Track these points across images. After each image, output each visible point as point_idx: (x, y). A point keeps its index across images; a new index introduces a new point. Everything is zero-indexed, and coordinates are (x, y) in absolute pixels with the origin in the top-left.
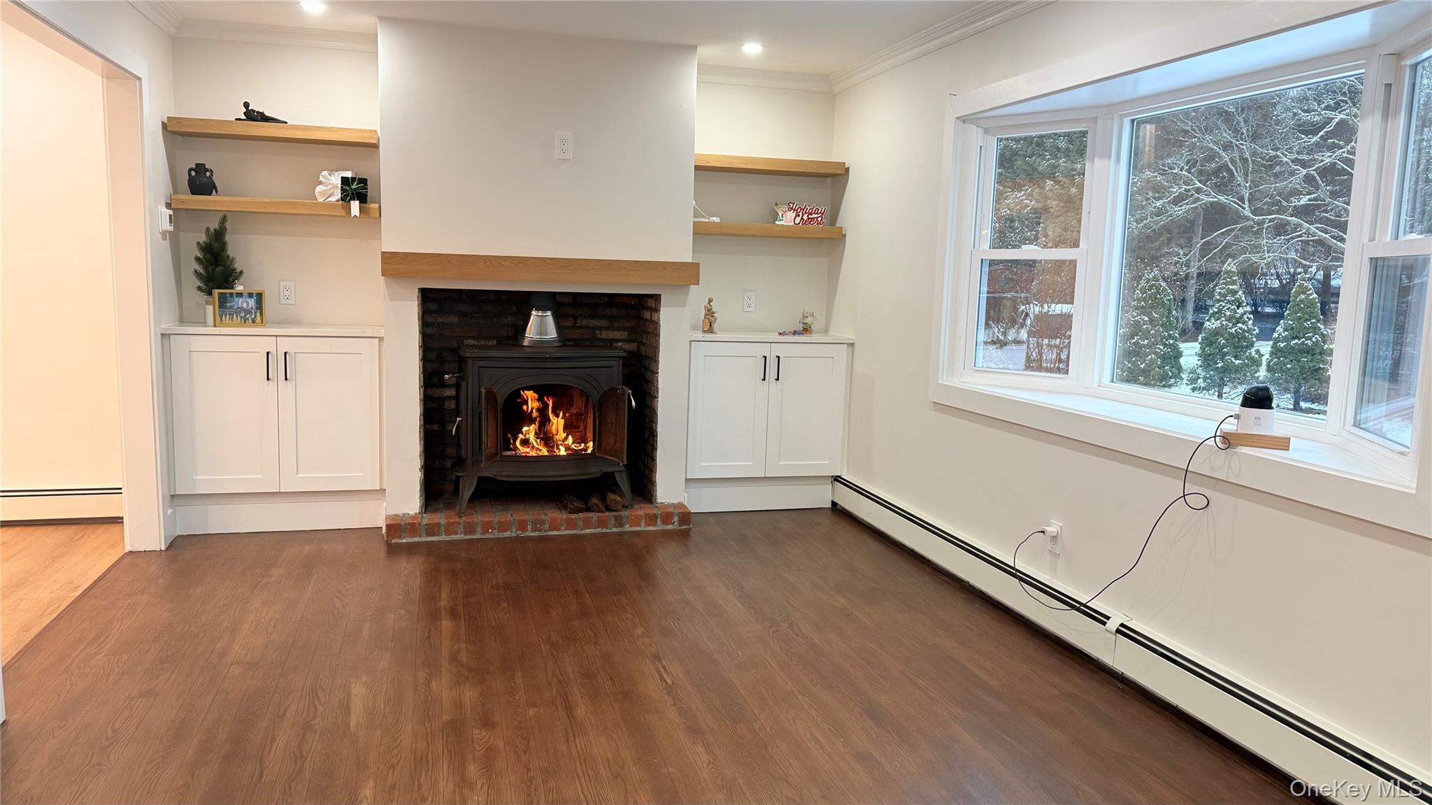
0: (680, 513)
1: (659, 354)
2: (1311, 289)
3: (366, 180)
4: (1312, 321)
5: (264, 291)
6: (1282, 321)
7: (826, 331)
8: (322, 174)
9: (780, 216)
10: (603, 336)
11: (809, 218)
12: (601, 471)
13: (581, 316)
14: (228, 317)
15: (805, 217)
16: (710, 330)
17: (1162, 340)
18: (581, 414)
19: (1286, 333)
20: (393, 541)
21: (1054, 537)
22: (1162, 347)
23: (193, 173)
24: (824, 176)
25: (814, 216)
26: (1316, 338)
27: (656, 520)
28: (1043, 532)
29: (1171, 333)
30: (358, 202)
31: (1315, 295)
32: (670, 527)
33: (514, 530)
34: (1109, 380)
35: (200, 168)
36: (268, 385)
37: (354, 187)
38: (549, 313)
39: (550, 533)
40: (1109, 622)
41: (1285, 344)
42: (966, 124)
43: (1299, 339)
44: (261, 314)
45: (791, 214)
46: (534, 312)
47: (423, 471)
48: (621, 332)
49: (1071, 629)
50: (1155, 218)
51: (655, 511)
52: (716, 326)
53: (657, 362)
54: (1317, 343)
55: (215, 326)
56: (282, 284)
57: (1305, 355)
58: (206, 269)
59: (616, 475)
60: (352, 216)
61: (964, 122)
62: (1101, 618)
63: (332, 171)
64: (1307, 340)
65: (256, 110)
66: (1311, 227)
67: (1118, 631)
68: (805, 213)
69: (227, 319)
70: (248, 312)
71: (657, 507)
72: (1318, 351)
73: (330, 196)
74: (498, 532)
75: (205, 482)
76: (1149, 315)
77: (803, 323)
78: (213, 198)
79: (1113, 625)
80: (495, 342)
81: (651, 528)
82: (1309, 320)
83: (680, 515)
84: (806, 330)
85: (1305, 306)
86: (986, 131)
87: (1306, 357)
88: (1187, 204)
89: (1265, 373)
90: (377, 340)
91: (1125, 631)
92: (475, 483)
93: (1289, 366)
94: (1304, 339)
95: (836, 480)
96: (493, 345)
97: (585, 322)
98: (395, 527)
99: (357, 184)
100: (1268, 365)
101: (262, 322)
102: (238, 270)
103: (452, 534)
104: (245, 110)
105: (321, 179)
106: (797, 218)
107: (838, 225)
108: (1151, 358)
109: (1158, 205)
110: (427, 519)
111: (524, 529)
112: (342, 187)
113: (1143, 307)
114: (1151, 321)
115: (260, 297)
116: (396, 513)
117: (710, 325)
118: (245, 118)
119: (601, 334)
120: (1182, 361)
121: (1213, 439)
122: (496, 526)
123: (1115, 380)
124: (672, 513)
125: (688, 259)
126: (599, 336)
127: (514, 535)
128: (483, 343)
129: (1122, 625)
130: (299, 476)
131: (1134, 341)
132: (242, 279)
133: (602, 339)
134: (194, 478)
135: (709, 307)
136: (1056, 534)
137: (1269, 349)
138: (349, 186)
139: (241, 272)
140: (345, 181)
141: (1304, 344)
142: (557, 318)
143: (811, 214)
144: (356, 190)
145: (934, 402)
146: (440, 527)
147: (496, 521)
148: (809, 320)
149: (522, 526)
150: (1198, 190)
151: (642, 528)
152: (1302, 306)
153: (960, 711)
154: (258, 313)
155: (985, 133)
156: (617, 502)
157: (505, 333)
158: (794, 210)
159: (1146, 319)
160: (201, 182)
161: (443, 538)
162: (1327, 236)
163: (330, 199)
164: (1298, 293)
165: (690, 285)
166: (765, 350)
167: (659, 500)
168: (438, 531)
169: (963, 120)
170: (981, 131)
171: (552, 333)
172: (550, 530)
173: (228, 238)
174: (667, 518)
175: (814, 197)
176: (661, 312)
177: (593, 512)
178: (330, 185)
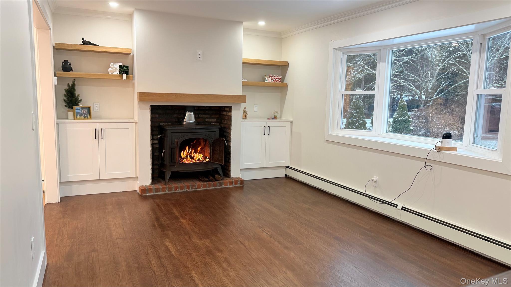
0: (240, 180)
1: (231, 127)
2: (404, 101)
3: (128, 66)
4: (405, 111)
5: (91, 107)
6: (396, 112)
7: (280, 118)
8: (111, 64)
9: (266, 79)
10: (208, 121)
11: (276, 80)
12: (213, 167)
13: (200, 114)
14: (79, 116)
15: (275, 80)
16: (246, 118)
17: (360, 118)
18: (203, 148)
19: (398, 116)
20: (144, 195)
21: (375, 181)
22: (360, 121)
23: (64, 64)
24: (279, 66)
25: (278, 79)
26: (407, 117)
27: (233, 183)
28: (372, 180)
29: (363, 116)
30: (126, 74)
31: (406, 103)
32: (237, 185)
33: (185, 189)
34: (386, 132)
35: (66, 62)
36: (95, 140)
37: (124, 69)
38: (192, 113)
39: (198, 189)
40: (398, 207)
41: (397, 119)
42: (337, 51)
43: (401, 117)
44: (90, 115)
45: (270, 79)
46: (187, 113)
47: (152, 169)
48: (214, 119)
49: (384, 209)
50: (353, 78)
51: (232, 180)
52: (247, 117)
53: (230, 129)
54: (407, 119)
55: (74, 119)
56: (95, 104)
57: (403, 123)
58: (67, 99)
59: (218, 169)
60: (123, 79)
61: (336, 50)
62: (396, 206)
63: (115, 63)
64: (404, 118)
65: (87, 41)
66: (401, 81)
67: (402, 209)
68: (275, 78)
69: (78, 117)
70: (85, 114)
71: (231, 179)
72: (407, 121)
73: (114, 72)
74: (180, 190)
75: (72, 177)
76: (356, 110)
77: (274, 115)
78: (71, 72)
79: (400, 207)
80: (171, 124)
81: (231, 186)
82: (404, 111)
83: (240, 181)
84: (275, 117)
85: (403, 107)
86: (343, 53)
87: (404, 123)
88: (363, 74)
89: (391, 129)
90: (134, 123)
91: (404, 209)
92: (171, 173)
93: (399, 126)
94: (403, 118)
95: (287, 167)
96: (170, 125)
97: (202, 116)
98: (144, 190)
99: (125, 68)
100: (392, 126)
101: (90, 118)
102: (80, 99)
103: (164, 191)
104: (83, 41)
105: (111, 66)
106: (272, 80)
107: (284, 82)
108: (357, 125)
109: (354, 74)
110: (154, 187)
111: (189, 188)
112: (119, 69)
113: (354, 108)
114: (357, 112)
115: (89, 109)
116: (142, 185)
117: (246, 116)
118: (82, 44)
119: (207, 120)
120: (367, 125)
121: (435, 149)
122: (179, 188)
123: (387, 132)
124: (237, 181)
125: (240, 94)
126: (206, 121)
127: (185, 191)
128: (167, 124)
129: (403, 207)
130: (106, 173)
131: (351, 119)
132: (82, 102)
133: (208, 122)
134: (68, 175)
135: (245, 110)
136: (376, 181)
137: (392, 121)
138: (122, 69)
139: (81, 100)
140: (120, 67)
141: (403, 119)
142: (195, 114)
143: (277, 79)
144: (124, 70)
145: (326, 140)
146: (160, 189)
147: (179, 186)
148: (276, 114)
149: (188, 187)
150: (366, 69)
151: (228, 186)
152: (402, 107)
153: (362, 236)
154: (89, 115)
155: (343, 54)
156: (219, 178)
157: (174, 120)
158: (271, 77)
159: (355, 112)
160: (66, 67)
161: (161, 193)
162: (406, 84)
163: (114, 73)
164: (401, 103)
165: (241, 103)
166: (265, 124)
167: (232, 177)
168: (159, 190)
169: (336, 49)
170: (342, 53)
171: (193, 120)
172: (198, 188)
173: (76, 87)
174: (236, 182)
175: (277, 73)
176: (232, 112)
177: (211, 181)
178: (115, 68)
